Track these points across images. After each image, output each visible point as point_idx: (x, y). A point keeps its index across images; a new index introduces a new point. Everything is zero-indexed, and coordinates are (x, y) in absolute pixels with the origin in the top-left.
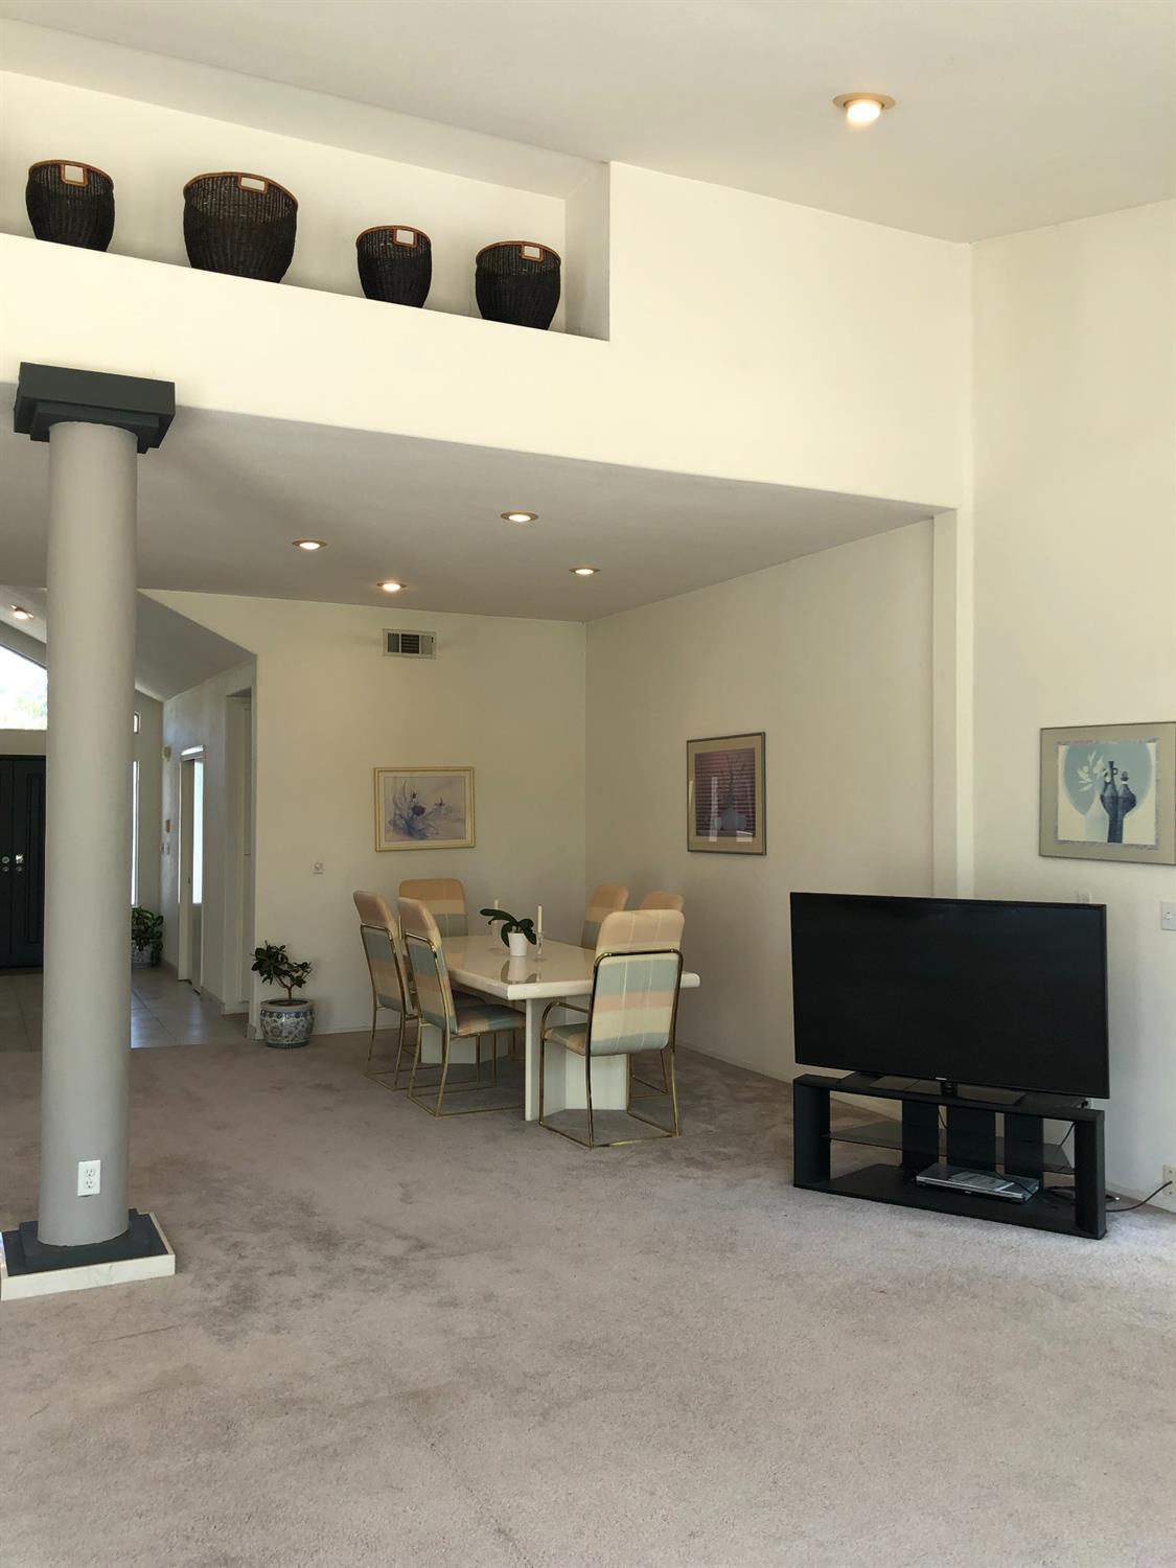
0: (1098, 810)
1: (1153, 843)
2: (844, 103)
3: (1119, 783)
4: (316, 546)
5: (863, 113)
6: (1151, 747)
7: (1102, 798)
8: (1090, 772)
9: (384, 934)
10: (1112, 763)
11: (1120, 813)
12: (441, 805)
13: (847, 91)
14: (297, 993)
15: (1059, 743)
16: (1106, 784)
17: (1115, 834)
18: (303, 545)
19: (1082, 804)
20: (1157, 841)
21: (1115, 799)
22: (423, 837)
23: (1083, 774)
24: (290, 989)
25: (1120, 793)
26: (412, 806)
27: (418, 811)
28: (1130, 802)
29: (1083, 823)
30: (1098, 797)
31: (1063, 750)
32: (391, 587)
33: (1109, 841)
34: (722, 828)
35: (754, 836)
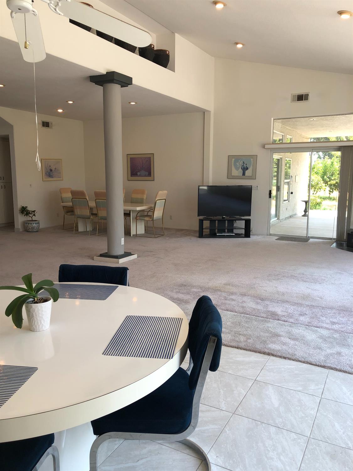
0: (240, 170)
1: (251, 175)
2: (237, 44)
3: (245, 165)
4: (72, 102)
5: (240, 46)
6: (252, 159)
7: (241, 168)
8: (239, 164)
9: (85, 200)
10: (244, 162)
11: (245, 170)
12: (56, 169)
13: (238, 42)
14: (34, 218)
15: (233, 158)
16: (242, 166)
17: (244, 174)
18: (69, 102)
19: (237, 169)
20: (252, 175)
21: (244, 168)
22: (52, 177)
23: (238, 164)
24: (32, 217)
25: (245, 167)
26: (50, 169)
27: (51, 170)
28: (247, 169)
29: (237, 172)
30: (240, 168)
31: (233, 159)
32: (60, 111)
33: (243, 175)
34: (140, 175)
35: (151, 176)
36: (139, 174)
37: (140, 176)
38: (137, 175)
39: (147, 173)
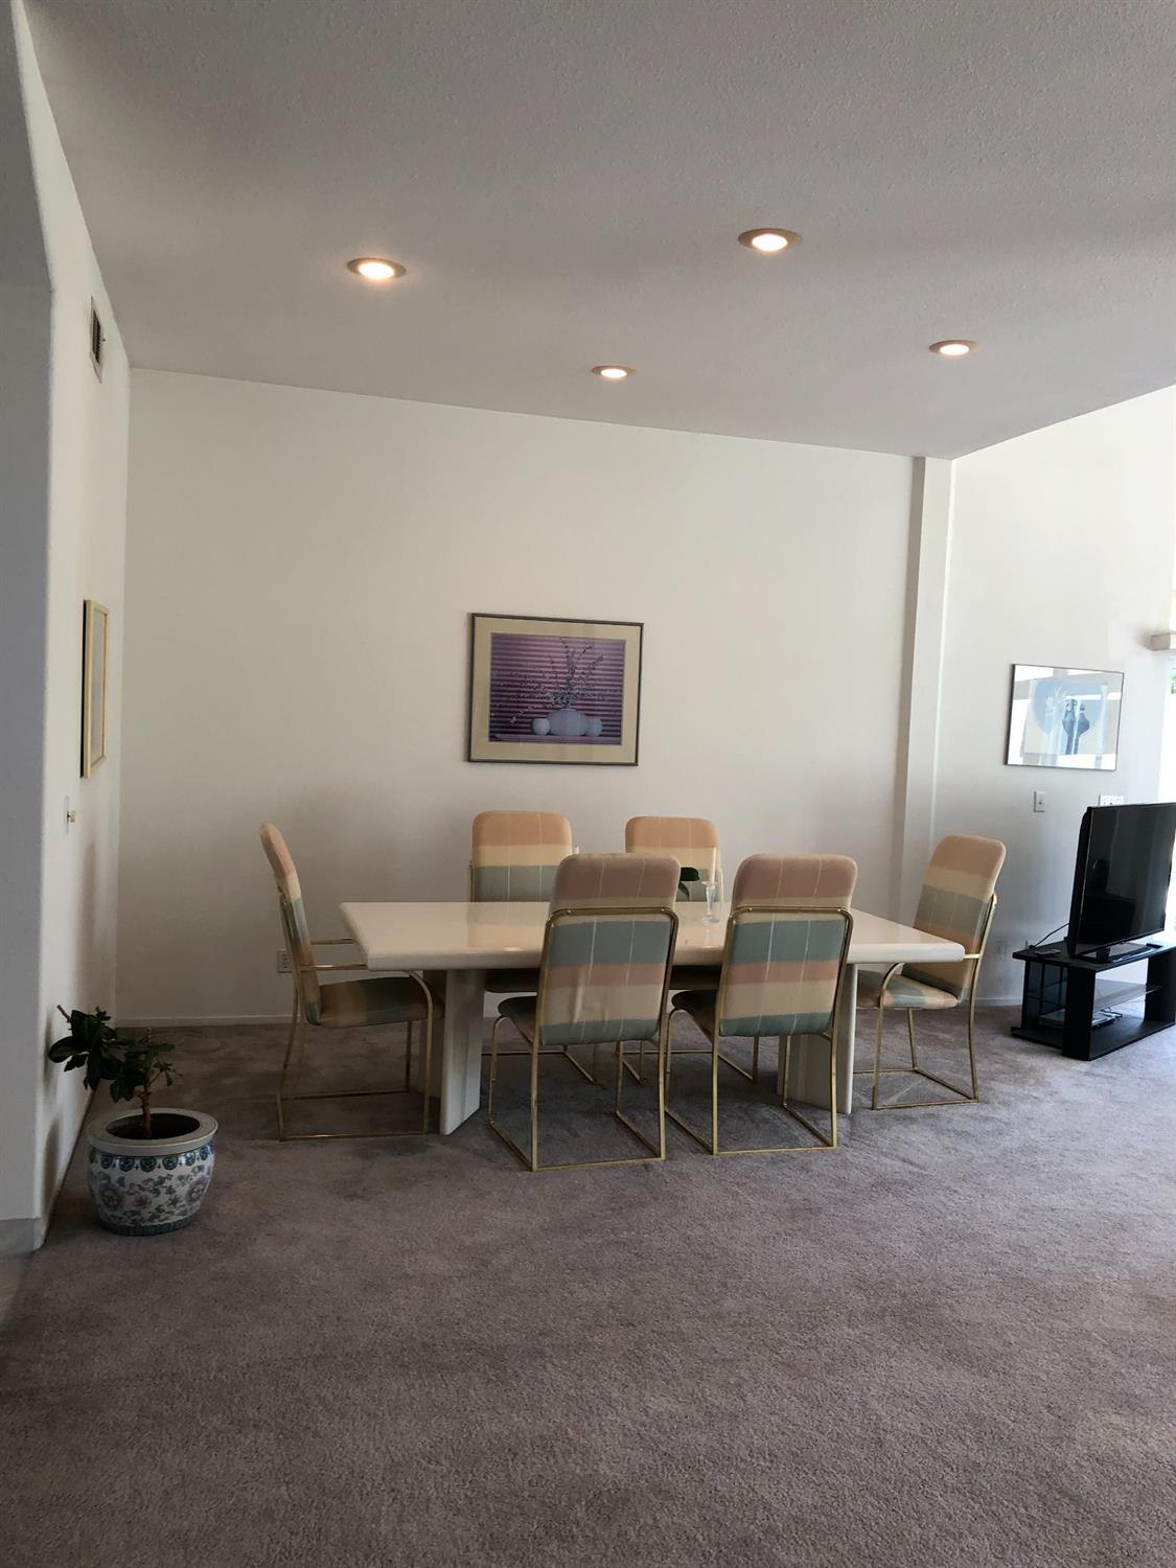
3: (1077, 709)
8: (1055, 703)
11: (1077, 733)
16: (1067, 712)
21: (1073, 722)
23: (1049, 703)
25: (1078, 721)
28: (1086, 726)
34: (549, 734)
35: (619, 743)
36: (543, 725)
37: (552, 737)
38: (533, 733)
39: (597, 725)
